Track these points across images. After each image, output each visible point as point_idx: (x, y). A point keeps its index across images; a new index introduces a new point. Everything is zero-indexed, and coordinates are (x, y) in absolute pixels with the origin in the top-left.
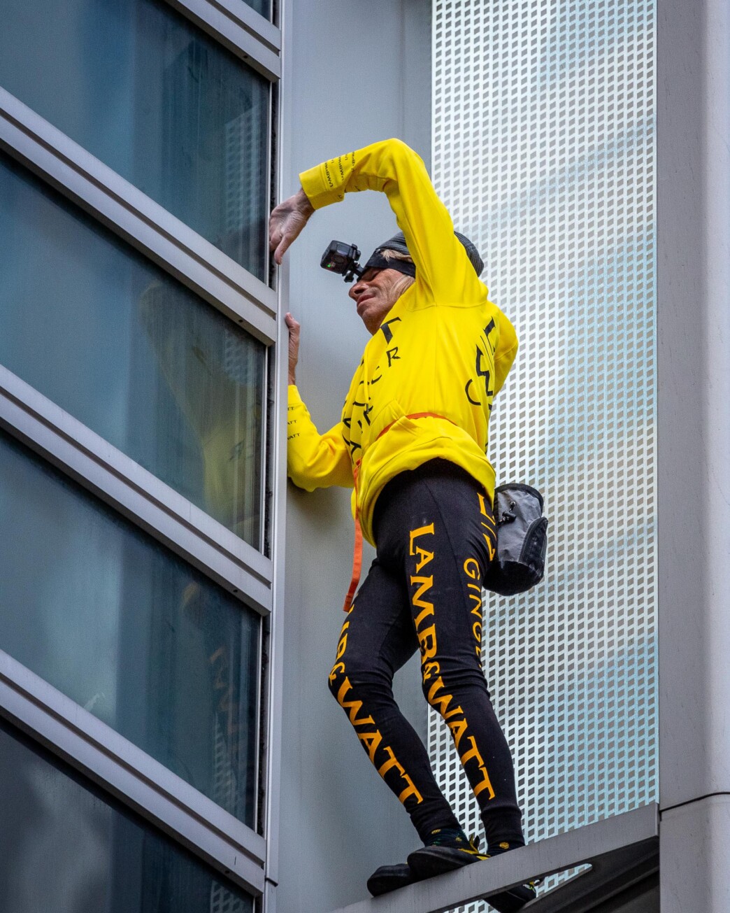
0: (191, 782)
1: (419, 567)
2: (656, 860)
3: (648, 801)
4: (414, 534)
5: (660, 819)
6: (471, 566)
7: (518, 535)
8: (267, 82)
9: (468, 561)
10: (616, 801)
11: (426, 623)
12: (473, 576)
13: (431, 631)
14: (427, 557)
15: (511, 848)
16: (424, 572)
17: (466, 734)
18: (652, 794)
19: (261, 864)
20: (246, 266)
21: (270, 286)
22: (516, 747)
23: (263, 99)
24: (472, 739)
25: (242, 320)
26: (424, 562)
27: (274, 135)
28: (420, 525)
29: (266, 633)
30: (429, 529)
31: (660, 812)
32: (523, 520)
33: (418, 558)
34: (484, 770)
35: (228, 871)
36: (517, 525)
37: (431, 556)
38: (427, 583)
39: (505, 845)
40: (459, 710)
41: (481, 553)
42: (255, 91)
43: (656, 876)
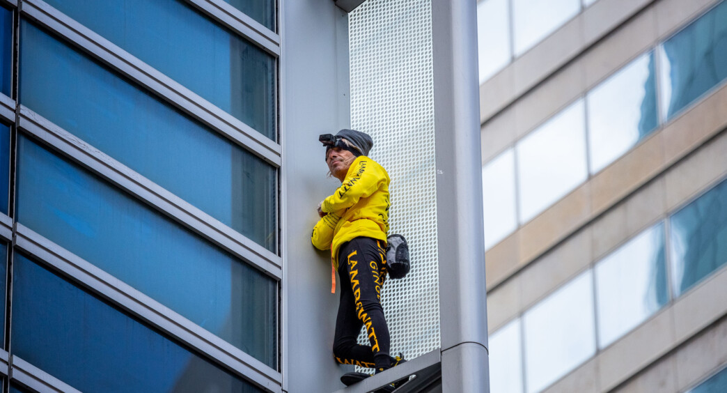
0: (248, 353)
1: (352, 268)
2: (440, 373)
3: (436, 347)
4: (349, 257)
5: (441, 355)
6: (373, 264)
7: (393, 253)
8: (274, 58)
9: (372, 262)
10: (424, 348)
11: (356, 288)
12: (374, 268)
13: (358, 290)
14: (355, 263)
15: (384, 370)
16: (354, 269)
17: (371, 327)
18: (438, 344)
19: (280, 385)
20: (267, 136)
21: (278, 143)
22: (392, 335)
23: (273, 65)
24: (373, 329)
25: (265, 158)
26: (354, 265)
27: (278, 80)
28: (351, 252)
29: (280, 288)
30: (355, 253)
31: (441, 352)
32: (393, 247)
33: (351, 265)
34: (376, 340)
35: (266, 388)
36: (392, 250)
37: (356, 263)
38: (356, 272)
39: (381, 369)
40: (369, 318)
41: (378, 260)
42: (269, 62)
43: (440, 379)
